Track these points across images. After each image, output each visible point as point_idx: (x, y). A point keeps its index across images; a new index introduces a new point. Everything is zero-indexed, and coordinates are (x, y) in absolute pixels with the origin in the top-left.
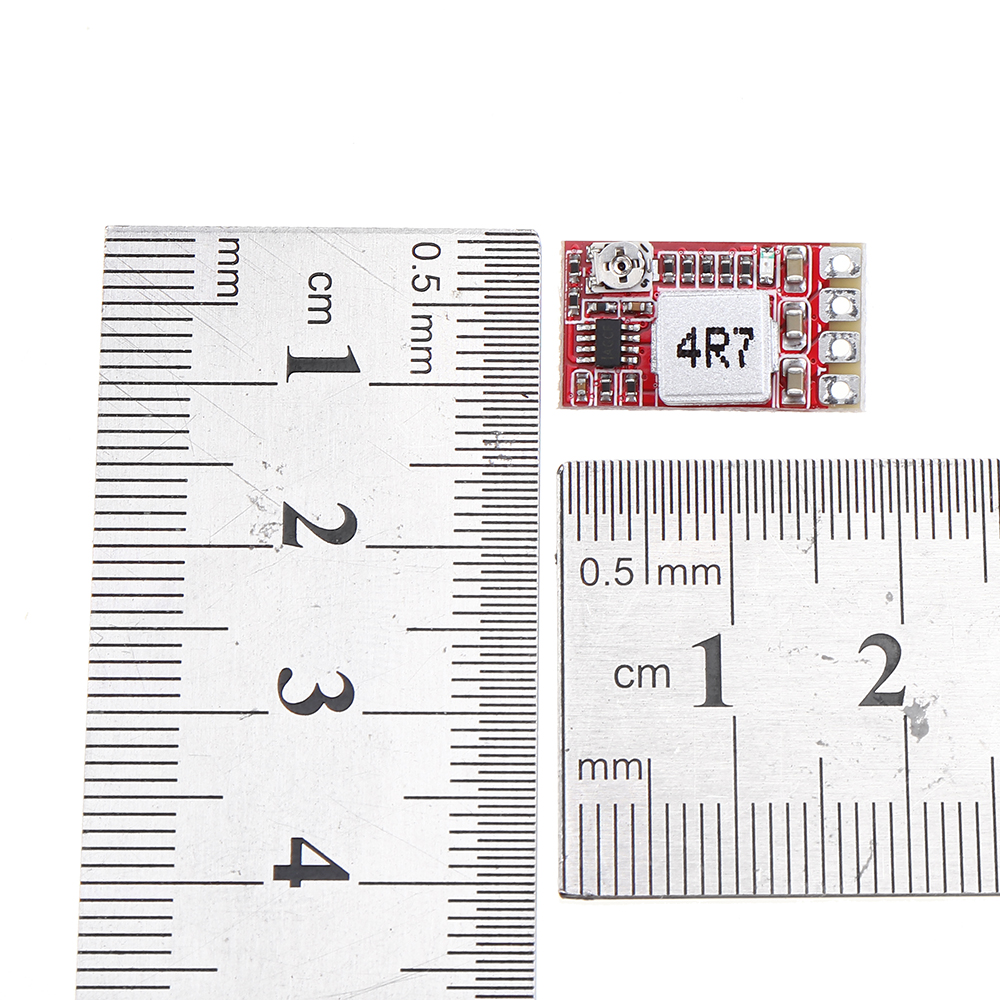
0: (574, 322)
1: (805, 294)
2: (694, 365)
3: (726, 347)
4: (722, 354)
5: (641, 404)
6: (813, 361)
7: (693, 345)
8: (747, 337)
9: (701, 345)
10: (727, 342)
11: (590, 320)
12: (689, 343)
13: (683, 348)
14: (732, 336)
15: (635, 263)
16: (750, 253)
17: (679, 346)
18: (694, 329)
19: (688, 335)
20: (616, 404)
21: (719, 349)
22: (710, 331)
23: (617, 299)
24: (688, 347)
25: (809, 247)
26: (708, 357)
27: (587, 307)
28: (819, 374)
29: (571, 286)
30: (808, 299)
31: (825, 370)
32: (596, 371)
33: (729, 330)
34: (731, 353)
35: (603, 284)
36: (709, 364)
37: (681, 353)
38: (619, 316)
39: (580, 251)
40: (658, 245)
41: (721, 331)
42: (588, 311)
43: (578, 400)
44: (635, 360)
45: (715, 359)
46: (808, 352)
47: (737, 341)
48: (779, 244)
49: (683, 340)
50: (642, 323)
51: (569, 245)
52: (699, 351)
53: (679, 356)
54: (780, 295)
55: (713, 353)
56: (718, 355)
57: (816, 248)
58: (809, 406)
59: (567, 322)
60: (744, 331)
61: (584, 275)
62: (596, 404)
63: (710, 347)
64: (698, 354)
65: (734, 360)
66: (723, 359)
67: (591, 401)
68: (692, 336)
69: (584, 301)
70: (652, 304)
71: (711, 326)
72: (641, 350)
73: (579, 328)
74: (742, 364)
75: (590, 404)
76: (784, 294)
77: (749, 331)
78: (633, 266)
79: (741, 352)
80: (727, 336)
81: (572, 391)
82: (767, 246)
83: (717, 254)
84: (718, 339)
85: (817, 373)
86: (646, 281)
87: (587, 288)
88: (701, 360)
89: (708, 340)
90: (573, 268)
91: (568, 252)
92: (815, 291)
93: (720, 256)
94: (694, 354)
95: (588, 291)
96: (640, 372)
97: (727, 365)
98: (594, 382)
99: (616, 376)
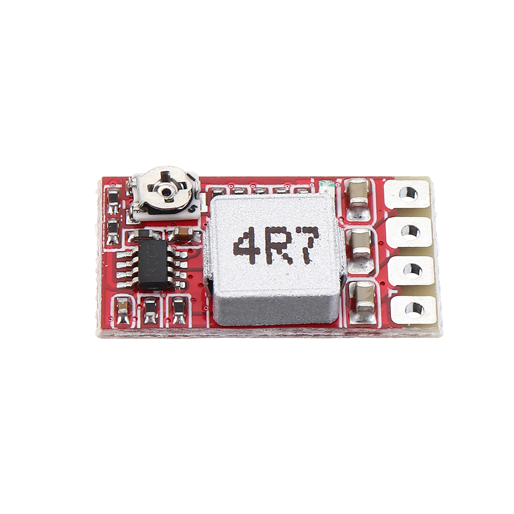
0: (113, 250)
1: (370, 222)
3: (288, 245)
4: (284, 251)
5: (190, 326)
6: (382, 284)
7: (252, 242)
8: (312, 235)
9: (260, 242)
10: (289, 239)
11: (131, 247)
12: (246, 241)
13: (241, 246)
14: (294, 235)
15: (181, 186)
16: (307, 186)
17: (236, 244)
18: (251, 229)
19: (245, 234)
20: (161, 326)
21: (280, 247)
22: (269, 231)
23: (161, 229)
24: (246, 244)
25: (372, 181)
26: (269, 254)
27: (127, 236)
28: (390, 295)
29: (110, 217)
30: (373, 227)
31: (396, 292)
32: (139, 296)
33: (291, 229)
34: (295, 250)
36: (269, 261)
37: (238, 251)
39: (119, 186)
40: (205, 180)
41: (281, 230)
42: (129, 239)
44: (183, 285)
45: (276, 256)
46: (376, 275)
47: (300, 240)
48: (339, 178)
49: (240, 239)
50: (190, 251)
51: (106, 181)
52: (258, 249)
53: (235, 254)
55: (274, 251)
56: (279, 252)
57: (380, 181)
58: (380, 325)
59: (105, 250)
60: (307, 230)
61: (124, 207)
62: (139, 326)
63: (269, 245)
64: (258, 251)
65: (298, 256)
66: (286, 257)
67: (134, 323)
68: (250, 234)
69: (124, 231)
70: (201, 233)
71: (271, 226)
72: (189, 276)
73: (119, 256)
74: (307, 260)
75: (133, 326)
76: (347, 223)
77: (314, 231)
79: (305, 250)
80: (289, 235)
81: (112, 314)
82: (326, 179)
83: (270, 187)
84: (278, 238)
85: (388, 295)
86: (194, 207)
87: (128, 218)
88: (261, 258)
89: (268, 238)
90: (112, 198)
91: (106, 186)
92: (381, 219)
93: (274, 189)
94: (253, 252)
95: (129, 222)
96: (189, 296)
97: (290, 261)
98: (137, 305)
99: (161, 300)
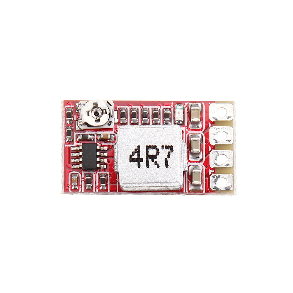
0: (70, 146)
1: (201, 129)
2: (139, 166)
3: (157, 156)
4: (155, 160)
5: (109, 191)
6: (206, 166)
7: (139, 155)
8: (169, 150)
9: (143, 155)
10: (158, 153)
11: (79, 144)
12: (136, 154)
13: (133, 157)
14: (161, 151)
15: (104, 112)
16: (169, 107)
17: (131, 156)
18: (139, 147)
19: (136, 150)
20: (94, 190)
21: (153, 157)
22: (148, 148)
23: (94, 133)
24: (135, 156)
25: (203, 104)
26: (147, 161)
27: (77, 137)
28: (210, 174)
29: (68, 126)
30: (203, 132)
31: (213, 171)
32: (83, 173)
33: (159, 147)
34: (160, 159)
35: (86, 124)
36: (148, 166)
37: (132, 160)
38: (95, 142)
39: (72, 106)
40: (117, 103)
41: (154, 147)
42: (78, 139)
43: (73, 188)
44: (105, 166)
45: (151, 163)
46: (203, 162)
47: (164, 153)
48: (186, 102)
49: (133, 152)
50: (109, 146)
51: (66, 103)
52: (142, 159)
53: (131, 161)
54: (187, 130)
55: (150, 160)
56: (153, 161)
57: (207, 104)
58: (204, 191)
59: (66, 146)
60: (167, 147)
61: (75, 119)
62: (83, 191)
63: (148, 156)
64: (142, 160)
65: (162, 163)
66: (156, 163)
67: (80, 189)
68: (138, 150)
69: (75, 134)
70: (114, 135)
71: (149, 145)
72: (108, 161)
73: (72, 149)
74: (167, 166)
75: (80, 191)
76: (189, 129)
77: (170, 148)
78: (103, 113)
79: (166, 160)
80: (158, 150)
81: (69, 183)
82: (179, 103)
83: (150, 108)
84: (152, 152)
85: (209, 173)
86: (111, 122)
87: (77, 126)
88: (143, 164)
89: (147, 153)
90: (68, 115)
91: (66, 106)
92: (207, 128)
93: (152, 109)
94: (139, 160)
95: (77, 128)
96: (108, 173)
97: (158, 166)
98: (82, 178)
99: (94, 175)
